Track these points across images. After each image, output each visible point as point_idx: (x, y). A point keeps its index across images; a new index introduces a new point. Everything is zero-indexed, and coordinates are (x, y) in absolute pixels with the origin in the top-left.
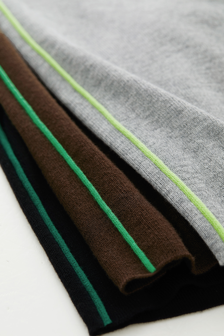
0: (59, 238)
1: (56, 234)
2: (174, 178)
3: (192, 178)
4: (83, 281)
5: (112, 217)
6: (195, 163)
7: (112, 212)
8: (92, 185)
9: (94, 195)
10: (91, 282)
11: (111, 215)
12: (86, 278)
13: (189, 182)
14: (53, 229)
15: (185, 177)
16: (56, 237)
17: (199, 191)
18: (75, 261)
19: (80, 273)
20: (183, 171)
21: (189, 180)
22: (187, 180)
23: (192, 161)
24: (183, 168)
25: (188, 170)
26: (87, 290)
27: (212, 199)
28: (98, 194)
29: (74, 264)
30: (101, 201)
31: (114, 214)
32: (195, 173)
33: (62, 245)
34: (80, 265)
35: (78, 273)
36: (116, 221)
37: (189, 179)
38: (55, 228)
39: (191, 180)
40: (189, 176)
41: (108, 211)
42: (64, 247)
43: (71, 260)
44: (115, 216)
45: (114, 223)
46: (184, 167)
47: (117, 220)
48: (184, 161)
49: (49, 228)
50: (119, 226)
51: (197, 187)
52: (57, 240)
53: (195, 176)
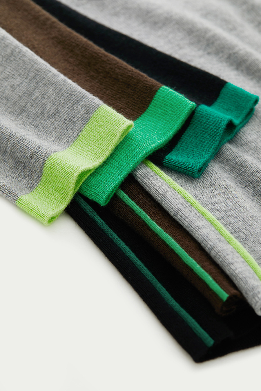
0: (128, 251)
1: (125, 248)
2: (209, 216)
3: (227, 217)
4: (168, 300)
5: (166, 237)
6: (227, 200)
7: (165, 233)
8: (136, 204)
9: (141, 214)
10: (177, 301)
11: (165, 235)
12: (170, 297)
13: (224, 222)
14: (119, 242)
15: (219, 216)
16: (125, 252)
17: (236, 233)
18: (153, 277)
19: (162, 291)
20: (215, 209)
21: (224, 220)
22: (221, 219)
23: (223, 198)
24: (215, 206)
25: (221, 207)
26: (175, 310)
27: (251, 240)
28: (144, 213)
29: (153, 281)
30: (150, 221)
31: (167, 235)
32: (229, 211)
33: (134, 259)
34: (160, 282)
35: (160, 291)
36: (171, 241)
37: (224, 218)
38: (121, 240)
39: (226, 220)
40: (223, 215)
41: (160, 231)
42: (136, 262)
43: (149, 276)
44: (170, 237)
45: (168, 243)
46: (217, 205)
47: (173, 241)
48: (215, 198)
49: (114, 241)
50: (176, 247)
51: (233, 228)
52: (127, 255)
53: (230, 214)
